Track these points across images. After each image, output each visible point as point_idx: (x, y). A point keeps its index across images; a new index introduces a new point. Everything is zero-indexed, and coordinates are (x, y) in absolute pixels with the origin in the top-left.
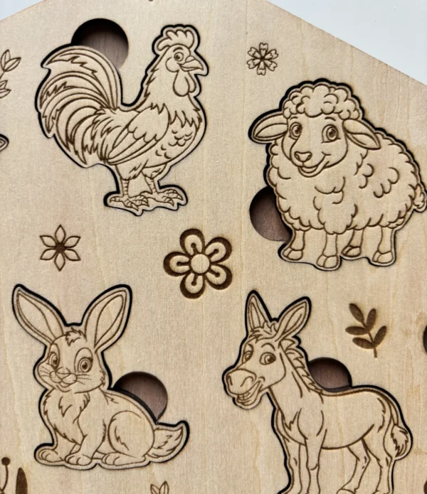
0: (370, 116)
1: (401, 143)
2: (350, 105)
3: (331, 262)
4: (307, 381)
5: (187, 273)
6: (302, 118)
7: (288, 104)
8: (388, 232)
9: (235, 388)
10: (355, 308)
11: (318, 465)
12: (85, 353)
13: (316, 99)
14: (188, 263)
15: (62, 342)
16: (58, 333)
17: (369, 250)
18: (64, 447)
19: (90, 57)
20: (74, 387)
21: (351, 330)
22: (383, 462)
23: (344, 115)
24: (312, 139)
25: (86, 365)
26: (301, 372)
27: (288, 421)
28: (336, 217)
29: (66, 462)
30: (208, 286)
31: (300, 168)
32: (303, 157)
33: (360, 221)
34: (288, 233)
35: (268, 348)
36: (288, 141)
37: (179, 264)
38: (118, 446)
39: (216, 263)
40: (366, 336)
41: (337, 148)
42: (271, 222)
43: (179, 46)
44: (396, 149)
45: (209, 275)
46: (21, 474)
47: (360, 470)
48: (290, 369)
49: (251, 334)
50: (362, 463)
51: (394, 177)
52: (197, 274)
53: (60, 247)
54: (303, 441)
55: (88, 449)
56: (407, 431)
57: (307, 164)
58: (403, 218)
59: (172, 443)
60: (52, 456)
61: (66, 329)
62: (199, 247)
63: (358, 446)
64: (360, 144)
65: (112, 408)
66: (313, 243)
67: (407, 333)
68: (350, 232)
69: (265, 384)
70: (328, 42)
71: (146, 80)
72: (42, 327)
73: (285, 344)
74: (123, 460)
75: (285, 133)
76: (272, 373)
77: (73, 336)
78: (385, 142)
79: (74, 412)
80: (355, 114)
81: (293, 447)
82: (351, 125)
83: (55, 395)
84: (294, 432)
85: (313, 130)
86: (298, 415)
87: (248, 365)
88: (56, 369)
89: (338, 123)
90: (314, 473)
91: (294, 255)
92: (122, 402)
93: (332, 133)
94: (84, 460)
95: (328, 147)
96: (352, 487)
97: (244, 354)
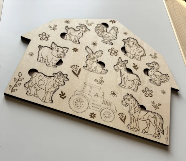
1: (142, 48)
2: (136, 42)
3: (131, 58)
4: (126, 71)
5: (111, 52)
6: (130, 41)
7: (128, 39)
8: (140, 57)
9: (115, 68)
10: (134, 64)
11: (126, 82)
13: (132, 40)
15: (91, 55)
16: (91, 53)
17: (137, 58)
19: (103, 26)
20: (92, 61)
21: (133, 66)
22: (136, 85)
25: (94, 58)
27: (122, 74)
28: (133, 53)
30: (114, 55)
31: (129, 46)
33: (136, 54)
35: (121, 65)
36: (127, 43)
38: (96, 70)
39: (115, 53)
40: (135, 68)
42: (124, 51)
43: (115, 29)
46: (80, 69)
48: (124, 68)
49: (119, 62)
50: (133, 84)
51: (141, 51)
52: (113, 53)
53: (94, 44)
54: (124, 78)
56: (140, 82)
58: (142, 56)
59: (105, 72)
60: (86, 68)
61: (93, 53)
62: (113, 50)
63: (133, 81)
64: (137, 46)
66: (129, 55)
67: (141, 69)
68: (134, 55)
71: (110, 31)
72: (89, 52)
73: (123, 65)
76: (121, 68)
78: (140, 47)
79: (90, 64)
81: (122, 78)
82: (136, 44)
83: (89, 60)
84: (123, 76)
85: (131, 43)
86: (124, 74)
87: (118, 66)
88: (90, 57)
91: (126, 55)
92: (98, 65)
93: (133, 44)
94: (91, 70)
95: (133, 45)
96: (131, 86)
97: (117, 64)
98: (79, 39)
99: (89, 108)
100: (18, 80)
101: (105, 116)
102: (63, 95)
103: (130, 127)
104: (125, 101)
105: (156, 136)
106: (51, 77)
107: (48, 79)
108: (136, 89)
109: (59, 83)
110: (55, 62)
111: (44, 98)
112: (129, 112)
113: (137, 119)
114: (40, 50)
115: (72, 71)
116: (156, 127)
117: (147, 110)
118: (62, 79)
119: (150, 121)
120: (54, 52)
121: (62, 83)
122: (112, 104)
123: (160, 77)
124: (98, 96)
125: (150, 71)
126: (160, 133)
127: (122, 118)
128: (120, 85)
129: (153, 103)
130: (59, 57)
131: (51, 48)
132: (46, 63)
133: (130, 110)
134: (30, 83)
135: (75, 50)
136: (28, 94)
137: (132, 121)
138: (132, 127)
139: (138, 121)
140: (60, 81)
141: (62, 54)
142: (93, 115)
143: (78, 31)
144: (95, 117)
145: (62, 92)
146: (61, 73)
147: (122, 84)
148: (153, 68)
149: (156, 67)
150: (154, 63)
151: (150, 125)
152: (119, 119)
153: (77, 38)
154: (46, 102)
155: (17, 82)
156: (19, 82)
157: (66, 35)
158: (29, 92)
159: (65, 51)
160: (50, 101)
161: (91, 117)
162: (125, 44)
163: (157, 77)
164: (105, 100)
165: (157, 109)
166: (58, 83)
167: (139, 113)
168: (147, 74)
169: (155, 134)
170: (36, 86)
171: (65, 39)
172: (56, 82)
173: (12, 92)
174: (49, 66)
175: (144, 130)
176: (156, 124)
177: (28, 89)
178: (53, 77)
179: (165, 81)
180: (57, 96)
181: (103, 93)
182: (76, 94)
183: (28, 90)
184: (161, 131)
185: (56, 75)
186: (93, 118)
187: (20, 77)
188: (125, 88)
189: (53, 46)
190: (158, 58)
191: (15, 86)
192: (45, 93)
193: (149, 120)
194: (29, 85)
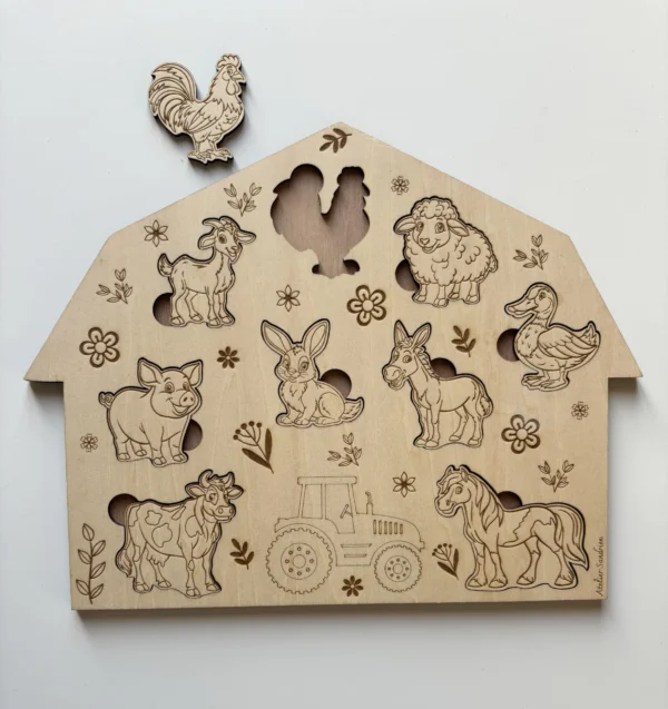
0: (462, 217)
1: (481, 232)
2: (451, 211)
3: (442, 302)
4: (431, 372)
5: (361, 311)
6: (423, 219)
7: (415, 211)
8: (474, 284)
9: (389, 377)
10: (456, 329)
11: (438, 421)
12: (305, 359)
13: (431, 208)
14: (361, 306)
15: (291, 353)
16: (288, 348)
17: (464, 295)
18: (293, 414)
20: (298, 380)
21: (455, 341)
22: (476, 419)
23: (448, 217)
24: (429, 231)
25: (305, 366)
26: (427, 367)
27: (420, 395)
28: (444, 276)
29: (295, 423)
30: (373, 319)
31: (424, 248)
32: (425, 242)
33: (458, 278)
34: (417, 286)
35: (407, 353)
36: (416, 233)
37: (356, 306)
38: (324, 413)
39: (377, 305)
40: (463, 345)
41: (444, 236)
42: (407, 281)
44: (478, 235)
45: (373, 312)
46: (268, 432)
47: (462, 425)
48: (420, 365)
49: (398, 345)
50: (464, 420)
51: (477, 252)
52: (366, 312)
53: (289, 298)
54: (428, 406)
55: (307, 415)
56: (489, 400)
57: (428, 245)
58: (483, 276)
59: (355, 410)
60: (287, 421)
61: (293, 346)
62: (367, 296)
63: (461, 410)
64: (457, 233)
65: (321, 391)
66: (432, 292)
67: (487, 343)
68: (452, 285)
69: (407, 374)
70: (437, 174)
72: (279, 344)
73: (417, 350)
74: (328, 421)
75: (413, 229)
77: (297, 349)
78: (471, 232)
79: (297, 395)
80: (454, 216)
81: (423, 411)
82: (451, 222)
83: (288, 384)
84: (424, 402)
85: (430, 225)
86: (426, 392)
87: (397, 363)
88: (288, 369)
89: (444, 222)
90: (436, 426)
91: (421, 299)
92: (326, 387)
94: (305, 422)
95: (439, 236)
96: (458, 434)
97: (394, 357)
98: (226, 297)
99: (333, 565)
100: (89, 553)
101: (392, 575)
102: (242, 554)
103: (476, 584)
104: (447, 497)
105: (564, 582)
106: (183, 502)
107: (178, 515)
108: (477, 435)
109: (217, 513)
110: (178, 440)
111: (190, 584)
112: (466, 532)
113: (493, 549)
114: (108, 411)
115: (245, 450)
116: (560, 553)
117: (524, 503)
118: (221, 494)
119: (539, 539)
120: (160, 399)
121: (227, 511)
122: (406, 525)
123: (563, 349)
124: (354, 513)
125: (523, 337)
126: (577, 568)
127: (447, 563)
128: (420, 442)
129: (546, 468)
130: (183, 416)
131: (143, 389)
132: (149, 455)
133: (467, 524)
134: (130, 550)
135: (228, 357)
136: (140, 588)
137: (481, 560)
138: (482, 581)
139: (498, 553)
140: (218, 504)
141: (189, 395)
142: (352, 586)
143: (208, 261)
144: (361, 588)
145: (235, 542)
146: (210, 475)
147: (425, 436)
148: (532, 316)
149: (544, 304)
150: (534, 292)
151: (540, 554)
152: (438, 566)
153: (216, 297)
154: (200, 596)
155: (91, 563)
156: (97, 560)
157: (174, 299)
158: (139, 580)
159: (194, 380)
160: (212, 587)
161: (349, 594)
162: (409, 244)
163: (553, 351)
164: (378, 518)
165: (562, 485)
166: (214, 514)
167: (500, 524)
168: (510, 354)
169: (559, 576)
170: (152, 552)
171: (176, 321)
172: (206, 515)
173: (91, 598)
174: (163, 464)
175: (522, 576)
176: (560, 543)
177: (130, 571)
178: (191, 498)
179: (583, 357)
180: (225, 564)
181: (368, 494)
182: (280, 533)
183: (134, 574)
184: (580, 560)
185: (196, 491)
186: (356, 594)
187: (94, 543)
188: (438, 446)
189: (147, 374)
190: (550, 256)
191: (91, 577)
192: (187, 566)
193: (535, 539)
194: (130, 557)
